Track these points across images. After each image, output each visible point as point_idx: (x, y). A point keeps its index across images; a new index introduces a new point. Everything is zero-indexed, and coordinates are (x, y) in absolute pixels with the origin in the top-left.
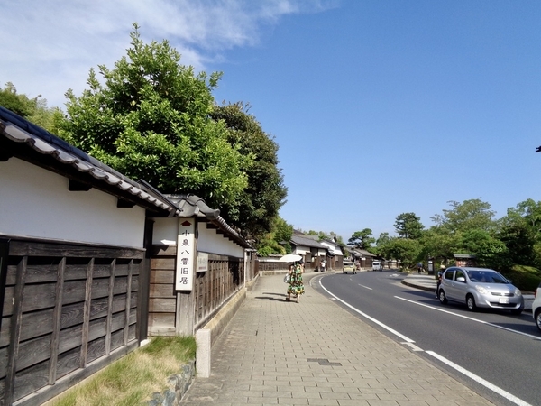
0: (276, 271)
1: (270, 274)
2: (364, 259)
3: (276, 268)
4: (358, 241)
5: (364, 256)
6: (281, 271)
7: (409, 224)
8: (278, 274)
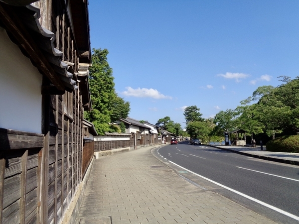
0: (113, 150)
1: (107, 154)
2: (168, 136)
3: (113, 147)
4: (161, 125)
5: (168, 134)
6: (118, 150)
7: (191, 114)
8: (115, 153)
